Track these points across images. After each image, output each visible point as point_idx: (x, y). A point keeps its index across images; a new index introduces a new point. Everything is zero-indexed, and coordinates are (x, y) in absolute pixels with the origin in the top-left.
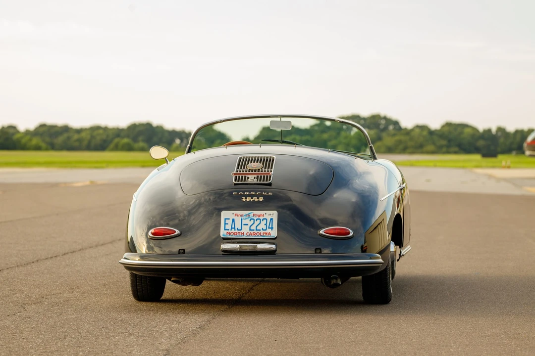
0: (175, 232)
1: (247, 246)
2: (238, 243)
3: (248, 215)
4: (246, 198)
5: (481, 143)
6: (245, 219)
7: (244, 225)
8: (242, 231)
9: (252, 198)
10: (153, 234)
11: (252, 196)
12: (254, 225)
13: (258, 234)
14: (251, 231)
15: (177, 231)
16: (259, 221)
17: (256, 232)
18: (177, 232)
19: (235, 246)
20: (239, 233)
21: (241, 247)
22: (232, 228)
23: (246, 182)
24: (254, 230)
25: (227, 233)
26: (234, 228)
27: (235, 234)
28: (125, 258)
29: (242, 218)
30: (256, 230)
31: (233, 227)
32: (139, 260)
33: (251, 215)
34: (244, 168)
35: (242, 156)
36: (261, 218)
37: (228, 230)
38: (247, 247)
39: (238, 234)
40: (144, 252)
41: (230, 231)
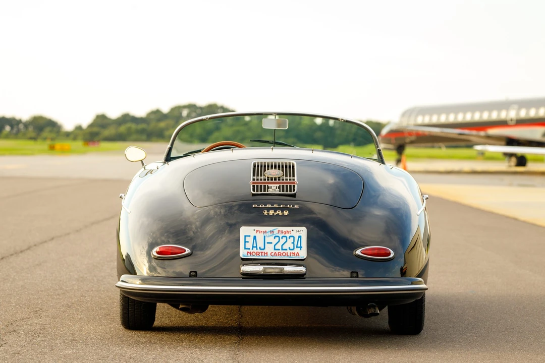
0: (185, 251)
1: (272, 268)
2: (262, 264)
3: (272, 232)
4: (268, 211)
5: (318, 135)
6: (269, 236)
7: (268, 243)
8: (265, 251)
9: (275, 212)
10: (158, 253)
11: (275, 209)
12: (279, 243)
13: (284, 254)
14: (276, 251)
15: (187, 249)
16: (285, 238)
17: (282, 252)
18: (188, 251)
19: (258, 269)
20: (262, 253)
21: (265, 269)
22: (253, 247)
23: (266, 193)
24: (279, 250)
25: (248, 252)
26: (256, 247)
27: (258, 254)
28: (122, 281)
29: (265, 234)
30: (282, 249)
31: (255, 245)
32: (140, 284)
33: (276, 232)
34: (261, 176)
35: (256, 161)
36: (288, 235)
37: (249, 249)
38: (272, 270)
39: (260, 254)
40: (146, 274)
41: (251, 251)
